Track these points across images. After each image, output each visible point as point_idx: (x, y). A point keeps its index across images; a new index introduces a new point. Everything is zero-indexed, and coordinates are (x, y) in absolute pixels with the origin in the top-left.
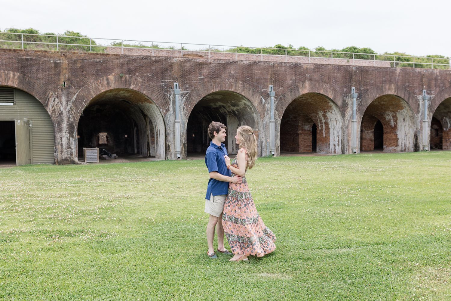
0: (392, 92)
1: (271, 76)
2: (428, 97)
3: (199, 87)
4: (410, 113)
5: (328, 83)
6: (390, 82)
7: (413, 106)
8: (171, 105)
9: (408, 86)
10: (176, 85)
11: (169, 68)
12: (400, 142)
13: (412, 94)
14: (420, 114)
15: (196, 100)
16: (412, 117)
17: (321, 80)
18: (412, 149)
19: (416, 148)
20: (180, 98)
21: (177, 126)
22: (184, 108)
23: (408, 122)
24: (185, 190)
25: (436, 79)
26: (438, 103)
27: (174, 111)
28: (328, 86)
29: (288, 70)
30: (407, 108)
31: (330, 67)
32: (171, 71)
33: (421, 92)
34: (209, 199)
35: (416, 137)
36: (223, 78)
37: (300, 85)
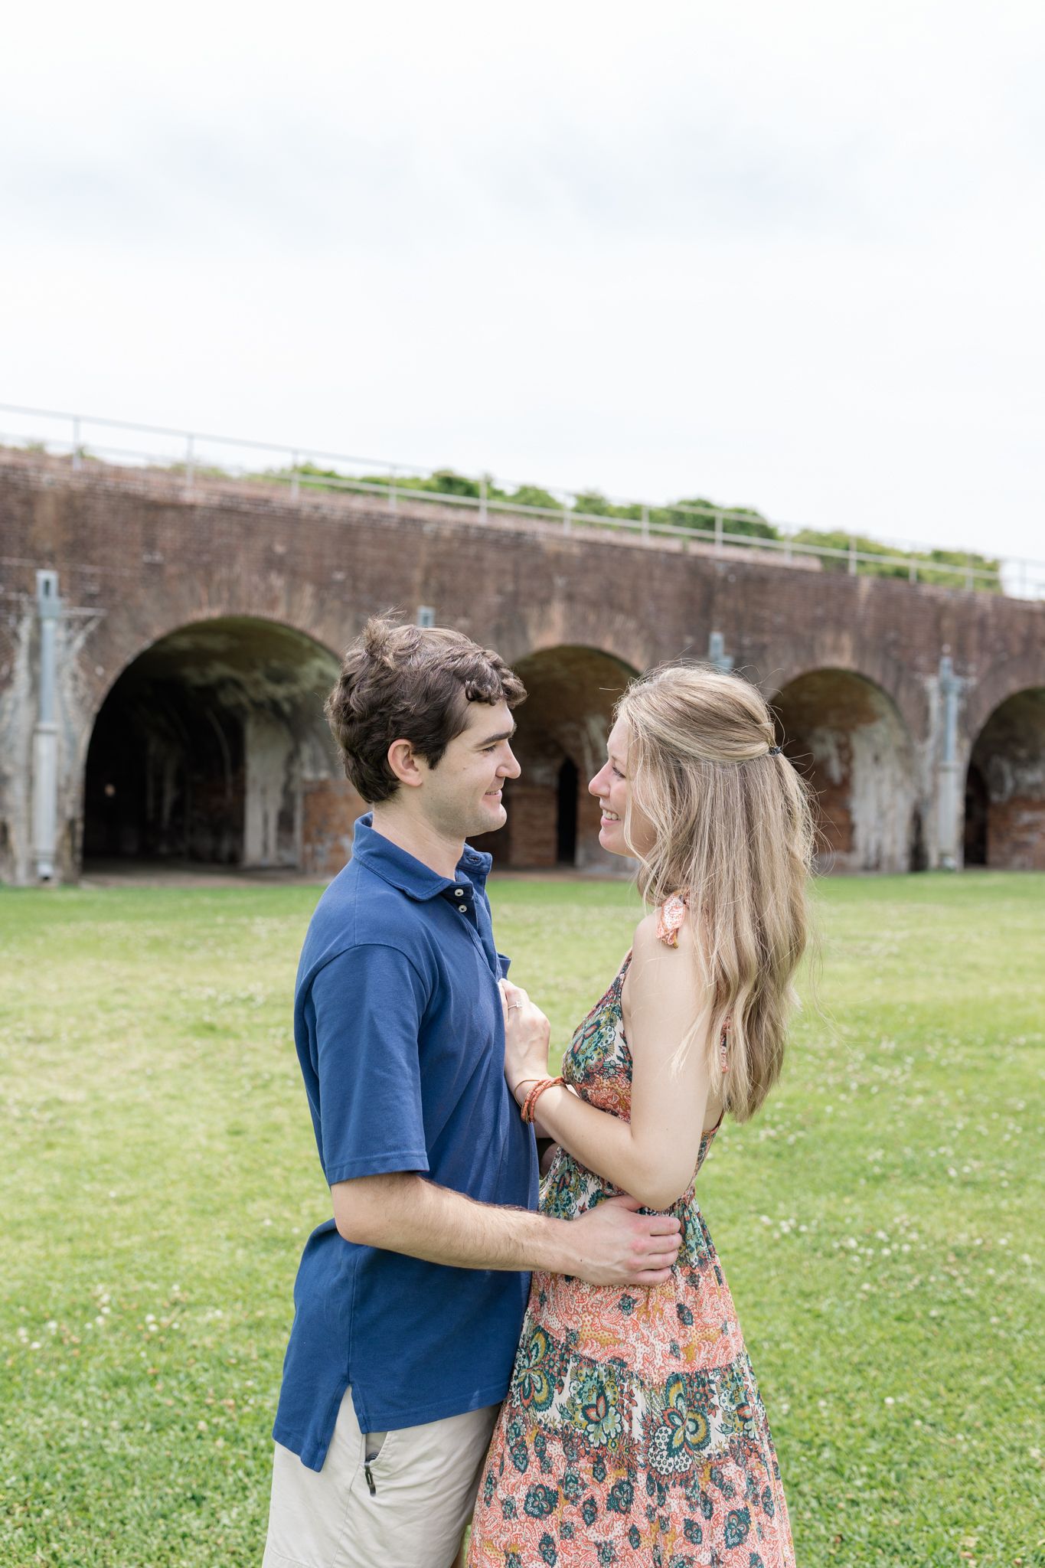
0: (844, 661)
1: (428, 572)
2: (957, 683)
3: (144, 597)
4: (899, 738)
5: (632, 612)
6: (840, 625)
7: (910, 713)
8: (21, 663)
9: (895, 643)
10: (47, 584)
11: (18, 511)
12: (861, 835)
13: (906, 672)
14: (931, 742)
15: (128, 647)
16: (906, 753)
17: (608, 602)
18: (903, 863)
19: (918, 861)
20: (62, 635)
21: (46, 747)
22: (75, 677)
23: (891, 769)
24: (66, 1055)
25: (982, 624)
26: (987, 706)
27: (35, 686)
28: (632, 625)
29: (491, 556)
30: (890, 717)
31: (638, 556)
32: (28, 521)
33: (934, 667)
34: (315, 1459)
35: (917, 821)
36: (243, 568)
37: (533, 613)
